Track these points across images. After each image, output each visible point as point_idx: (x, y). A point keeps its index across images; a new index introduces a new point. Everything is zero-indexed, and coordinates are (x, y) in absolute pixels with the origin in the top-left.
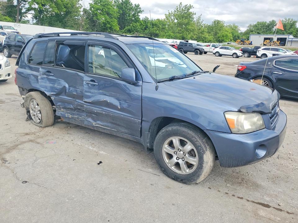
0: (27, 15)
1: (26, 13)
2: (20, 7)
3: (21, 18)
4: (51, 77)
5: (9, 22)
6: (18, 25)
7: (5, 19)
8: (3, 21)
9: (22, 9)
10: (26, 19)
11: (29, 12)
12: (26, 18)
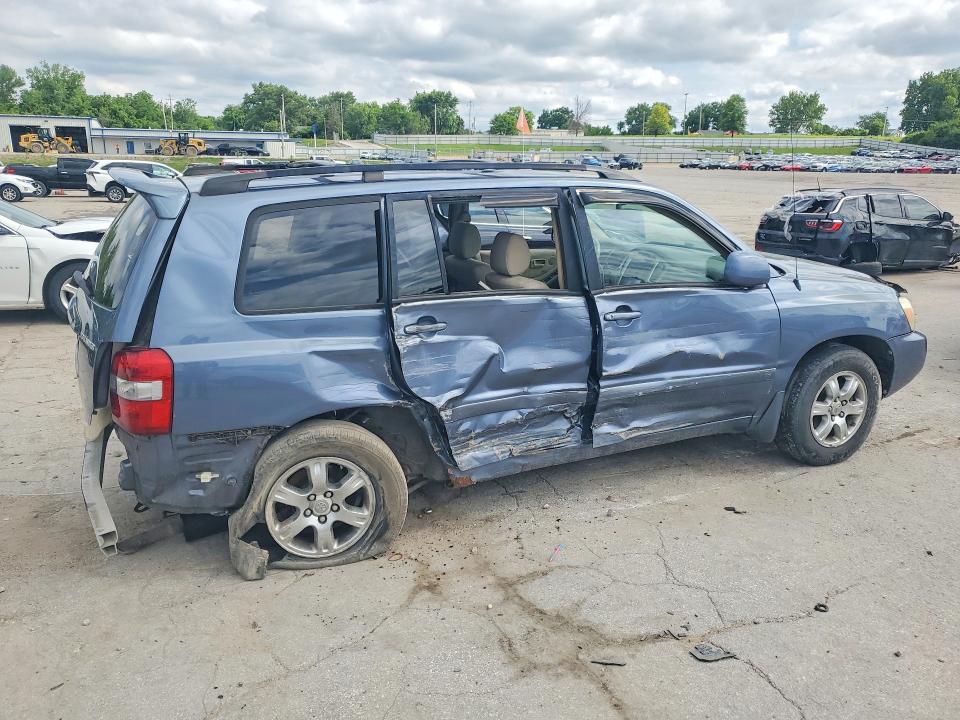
4: (437, 338)
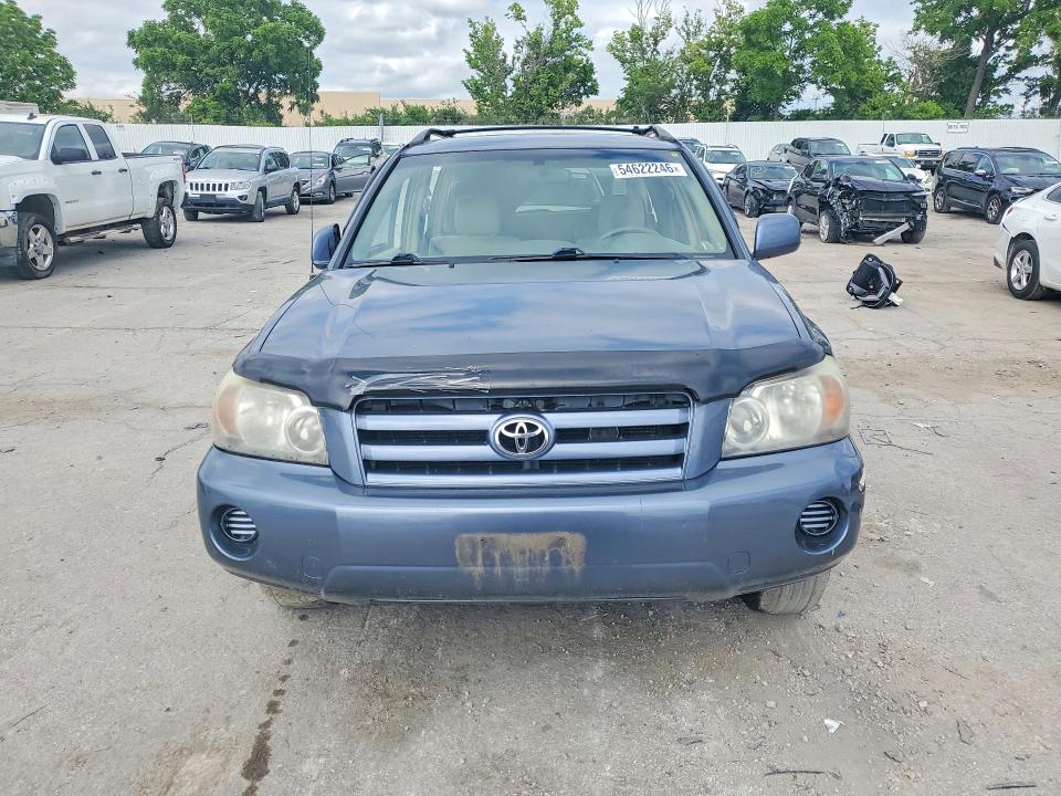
0: (1011, 85)
1: (1005, 79)
2: (990, 61)
3: (986, 98)
5: (931, 118)
6: (962, 126)
7: (923, 110)
8: (913, 119)
9: (994, 68)
10: (1004, 100)
11: (1017, 76)
12: (1005, 96)
